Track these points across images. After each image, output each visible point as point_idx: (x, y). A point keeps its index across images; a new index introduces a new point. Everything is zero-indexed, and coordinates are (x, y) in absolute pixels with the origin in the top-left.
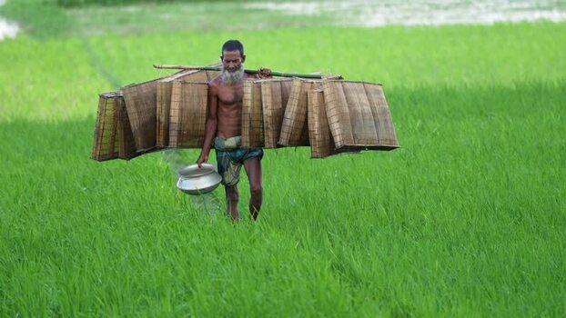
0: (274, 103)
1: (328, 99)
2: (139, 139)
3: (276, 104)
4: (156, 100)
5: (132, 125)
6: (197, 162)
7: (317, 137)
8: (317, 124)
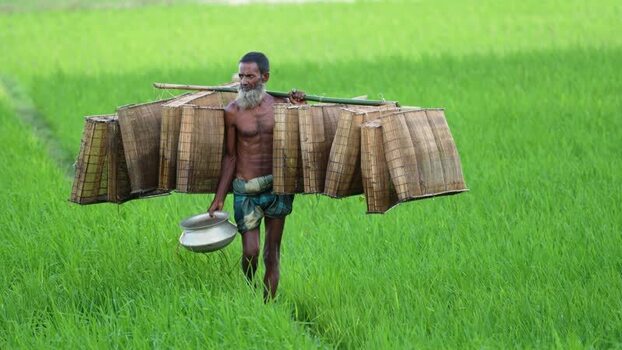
0: (316, 135)
1: (388, 137)
2: (137, 176)
3: (319, 135)
4: (160, 128)
5: (127, 157)
6: (208, 211)
7: (374, 185)
8: (374, 170)
